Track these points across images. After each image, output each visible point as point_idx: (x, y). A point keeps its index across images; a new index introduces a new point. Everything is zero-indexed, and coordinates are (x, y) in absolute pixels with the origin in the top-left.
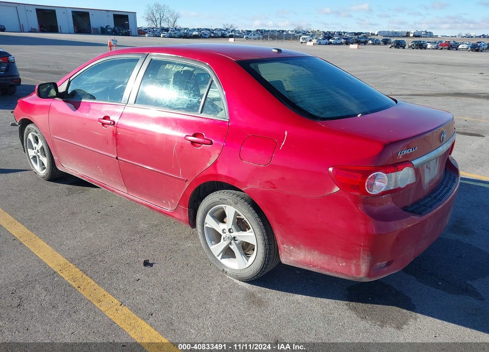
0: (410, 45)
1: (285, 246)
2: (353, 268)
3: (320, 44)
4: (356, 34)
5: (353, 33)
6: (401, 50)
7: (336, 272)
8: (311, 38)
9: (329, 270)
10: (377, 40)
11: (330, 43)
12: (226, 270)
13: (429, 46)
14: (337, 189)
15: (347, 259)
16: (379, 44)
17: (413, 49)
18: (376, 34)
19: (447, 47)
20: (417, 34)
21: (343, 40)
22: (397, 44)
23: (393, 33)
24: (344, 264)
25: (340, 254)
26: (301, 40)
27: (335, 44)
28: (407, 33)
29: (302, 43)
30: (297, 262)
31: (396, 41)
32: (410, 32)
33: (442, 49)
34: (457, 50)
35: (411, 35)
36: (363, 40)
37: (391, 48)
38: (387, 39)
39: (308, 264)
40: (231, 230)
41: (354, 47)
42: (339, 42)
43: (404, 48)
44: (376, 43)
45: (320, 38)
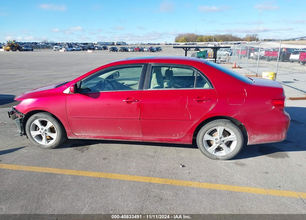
0: (119, 49)
1: (252, 136)
2: (280, 136)
3: (67, 51)
4: (84, 44)
5: (82, 43)
6: (116, 52)
7: (274, 140)
8: (61, 47)
9: (271, 140)
10: (100, 47)
11: (74, 50)
12: (218, 157)
13: (129, 50)
14: (274, 107)
15: (278, 133)
16: (101, 49)
17: (122, 51)
18: (96, 43)
19: (138, 50)
20: (118, 43)
21: (81, 48)
22: (113, 49)
23: (105, 43)
24: (277, 136)
25: (276, 132)
26: (54, 49)
27: (76, 51)
28: (113, 43)
29: (55, 50)
30: (257, 142)
31: (112, 48)
32: (114, 42)
33: (136, 51)
34: (143, 51)
35: (115, 44)
36: (92, 47)
37: (110, 51)
38: (105, 47)
39: (261, 141)
40: (221, 138)
41: (91, 52)
42: (79, 49)
43: (117, 51)
44: (99, 49)
45: (67, 47)
